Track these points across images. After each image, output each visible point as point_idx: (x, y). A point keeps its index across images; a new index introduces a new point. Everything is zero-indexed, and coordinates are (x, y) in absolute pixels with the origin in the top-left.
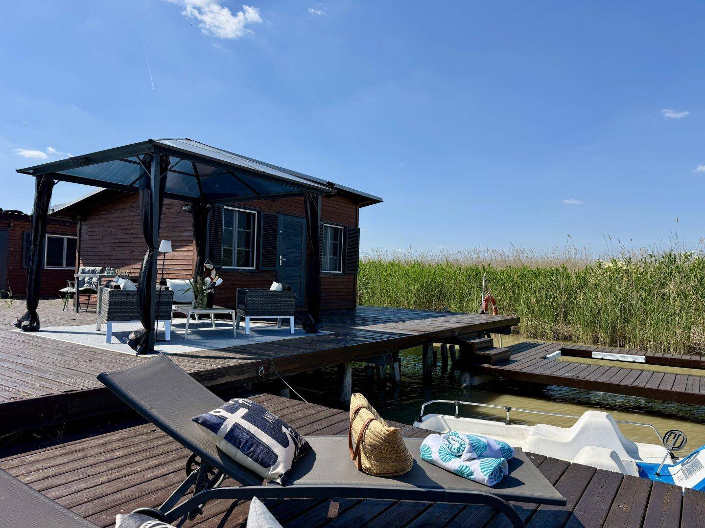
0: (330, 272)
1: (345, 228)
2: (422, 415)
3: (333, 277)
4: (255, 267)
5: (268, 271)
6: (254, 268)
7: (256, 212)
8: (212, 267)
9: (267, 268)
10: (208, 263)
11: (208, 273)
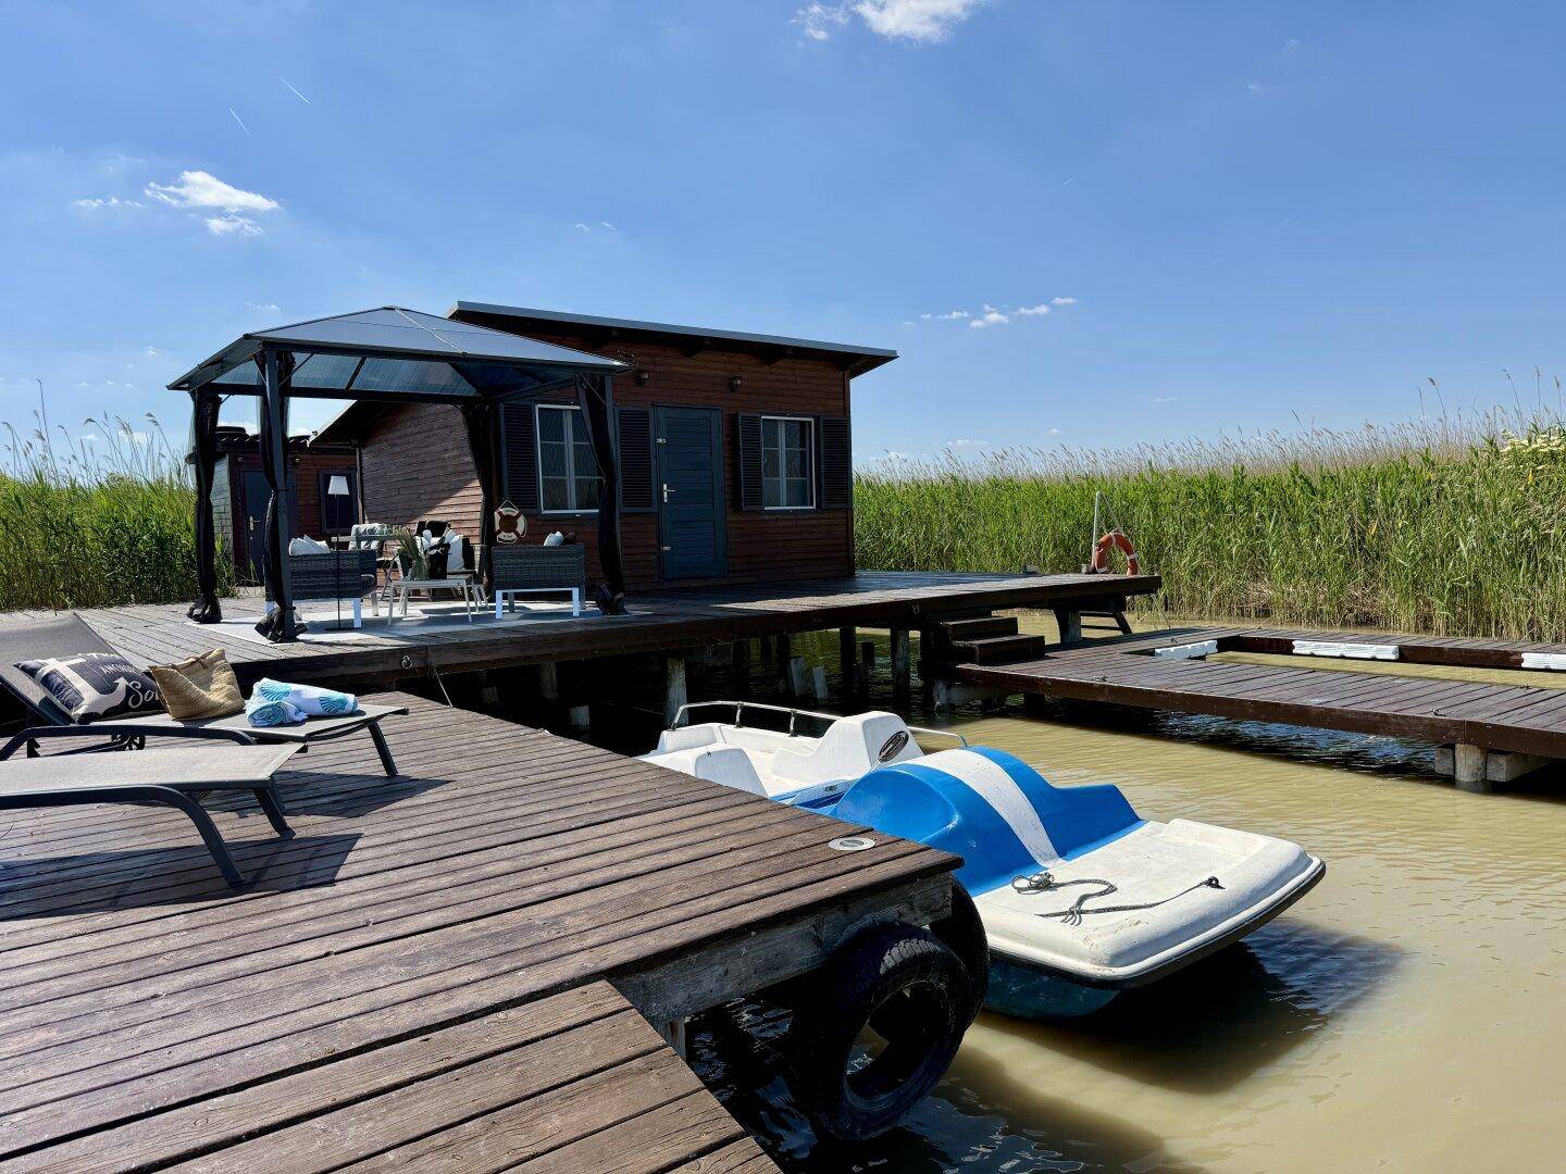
0: (789, 508)
1: (817, 420)
3: (792, 517)
8: (517, 512)
9: (634, 510)
10: (508, 505)
11: (509, 522)
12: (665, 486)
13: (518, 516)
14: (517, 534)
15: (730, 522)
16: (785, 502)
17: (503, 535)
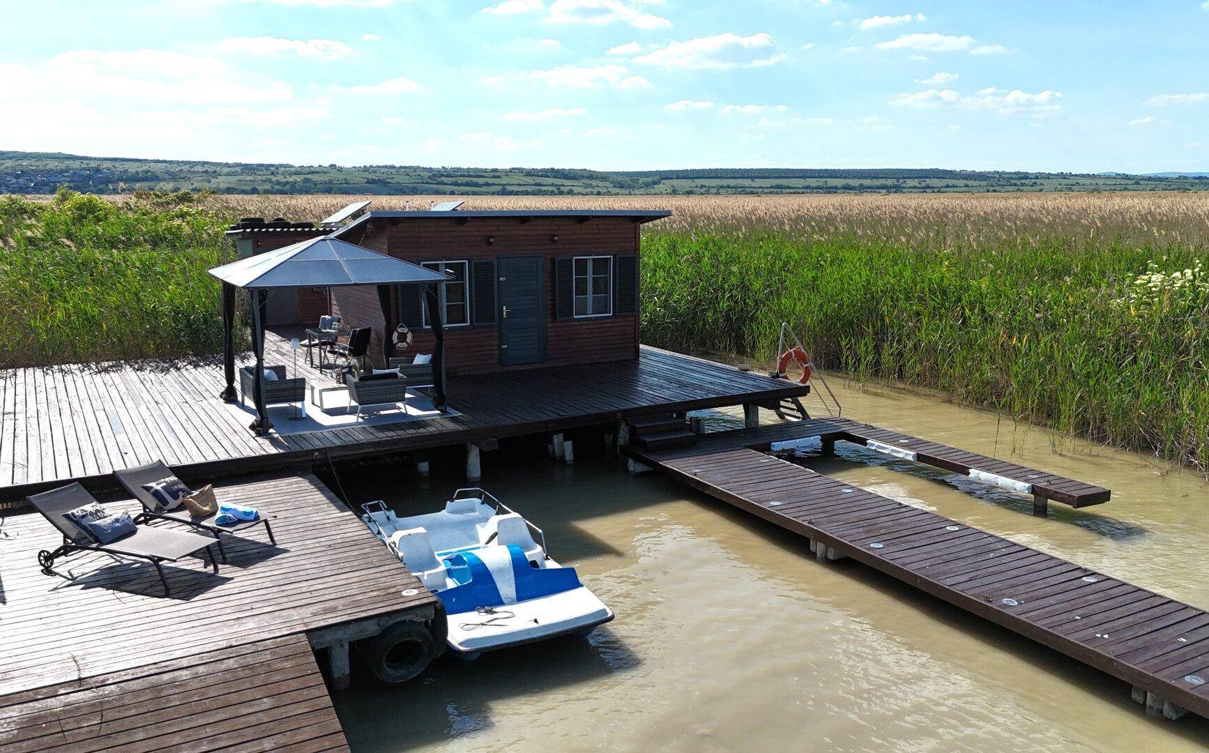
0: (593, 316)
1: (614, 257)
2: (454, 497)
3: (595, 322)
4: (469, 322)
5: (482, 327)
6: (468, 324)
7: (467, 262)
8: (407, 330)
9: (483, 324)
10: (402, 326)
11: (402, 337)
12: (504, 308)
13: (408, 332)
14: (407, 343)
15: (550, 328)
16: (591, 312)
17: (400, 345)
